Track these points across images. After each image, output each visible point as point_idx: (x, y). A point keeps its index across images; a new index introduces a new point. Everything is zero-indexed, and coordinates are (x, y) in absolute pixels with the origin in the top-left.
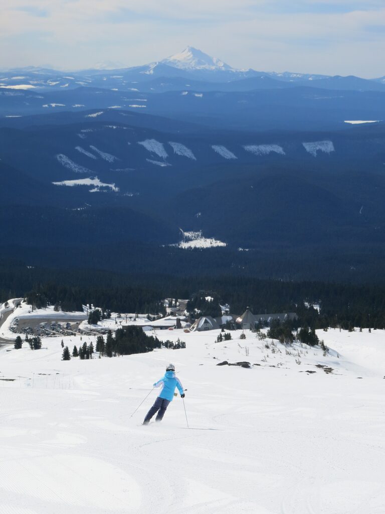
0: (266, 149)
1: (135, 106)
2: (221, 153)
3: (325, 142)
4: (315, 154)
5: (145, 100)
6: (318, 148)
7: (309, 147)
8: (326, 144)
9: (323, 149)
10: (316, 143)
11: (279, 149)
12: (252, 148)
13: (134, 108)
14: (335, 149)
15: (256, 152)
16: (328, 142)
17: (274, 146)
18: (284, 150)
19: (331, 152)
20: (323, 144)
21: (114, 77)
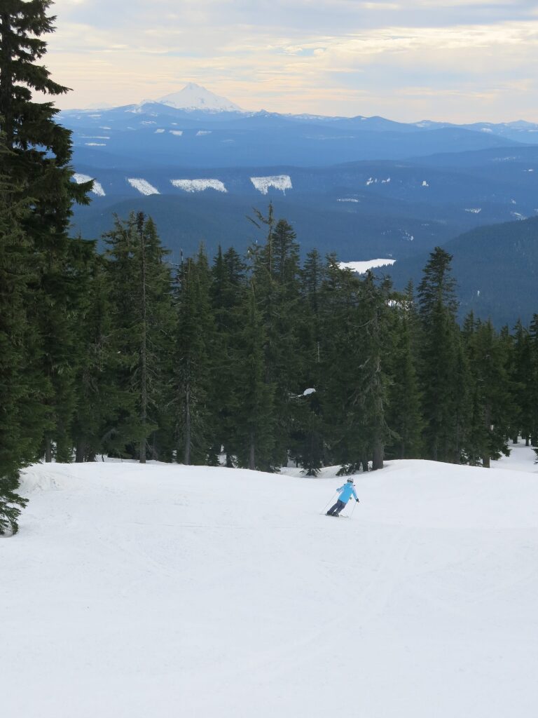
0: (201, 184)
1: (92, 144)
2: (141, 189)
3: (281, 177)
4: (266, 191)
5: (108, 138)
6: (270, 185)
7: (260, 184)
8: (282, 179)
9: (277, 185)
10: (269, 178)
11: (218, 185)
12: (183, 183)
13: (90, 146)
14: (293, 185)
15: (188, 188)
16: (284, 177)
17: (213, 181)
18: (225, 187)
19: (286, 190)
20: (278, 179)
21: (92, 116)
